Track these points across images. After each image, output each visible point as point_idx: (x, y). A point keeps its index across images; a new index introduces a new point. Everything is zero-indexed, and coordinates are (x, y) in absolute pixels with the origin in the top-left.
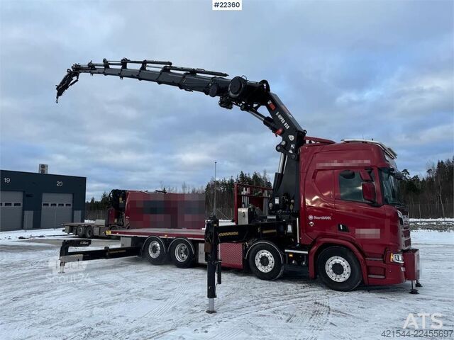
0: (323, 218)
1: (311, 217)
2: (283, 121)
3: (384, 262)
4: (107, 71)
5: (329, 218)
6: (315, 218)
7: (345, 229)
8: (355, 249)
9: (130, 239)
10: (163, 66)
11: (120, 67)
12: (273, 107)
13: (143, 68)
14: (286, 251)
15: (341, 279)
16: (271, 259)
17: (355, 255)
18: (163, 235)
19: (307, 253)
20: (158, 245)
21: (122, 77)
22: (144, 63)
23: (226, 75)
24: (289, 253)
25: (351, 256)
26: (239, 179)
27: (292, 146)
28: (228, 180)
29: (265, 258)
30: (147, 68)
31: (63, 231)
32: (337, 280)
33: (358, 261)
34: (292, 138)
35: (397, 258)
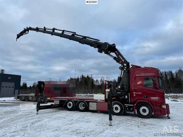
0: (139, 93)
1: (134, 93)
2: (122, 58)
3: (160, 108)
4: (45, 31)
5: (141, 93)
6: (136, 93)
7: (147, 97)
8: (150, 104)
9: (59, 101)
10: (72, 33)
11: (52, 31)
12: (118, 54)
13: (63, 33)
14: (125, 105)
15: (145, 114)
16: (119, 108)
17: (150, 106)
18: (74, 99)
19: (133, 105)
20: (71, 103)
21: (52, 35)
22: (63, 31)
23: (99, 40)
24: (126, 106)
25: (149, 106)
26: (81, 77)
27: (125, 67)
28: (76, 78)
29: (117, 108)
30: (64, 33)
31: (14, 98)
32: (144, 115)
33: (152, 108)
34: (125, 65)
35: (164, 107)
